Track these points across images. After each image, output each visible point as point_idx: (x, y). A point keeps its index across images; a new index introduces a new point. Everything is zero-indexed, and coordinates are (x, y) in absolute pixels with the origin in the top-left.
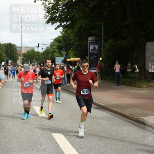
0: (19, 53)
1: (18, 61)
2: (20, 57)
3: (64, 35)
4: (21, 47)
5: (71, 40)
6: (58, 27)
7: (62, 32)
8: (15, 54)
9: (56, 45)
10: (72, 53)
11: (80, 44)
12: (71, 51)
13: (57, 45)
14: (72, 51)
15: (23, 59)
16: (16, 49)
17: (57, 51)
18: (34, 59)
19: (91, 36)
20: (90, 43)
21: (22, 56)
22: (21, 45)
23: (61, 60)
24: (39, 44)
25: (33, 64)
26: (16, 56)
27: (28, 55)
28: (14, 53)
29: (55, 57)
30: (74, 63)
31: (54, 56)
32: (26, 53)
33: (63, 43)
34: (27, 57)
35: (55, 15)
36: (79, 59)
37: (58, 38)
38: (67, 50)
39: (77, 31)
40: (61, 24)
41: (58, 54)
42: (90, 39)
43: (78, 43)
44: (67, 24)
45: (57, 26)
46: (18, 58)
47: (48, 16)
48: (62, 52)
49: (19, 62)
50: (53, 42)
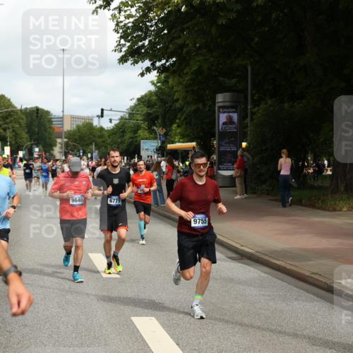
0: (56, 130)
1: (54, 148)
2: (59, 140)
3: (159, 88)
4: (62, 118)
5: (177, 100)
6: (148, 70)
7: (155, 82)
8: (50, 133)
9: (142, 111)
10: (178, 131)
11: (196, 111)
12: (175, 125)
13: (145, 112)
14: (179, 126)
15: (67, 145)
16: (50, 121)
17: (144, 125)
18: (91, 144)
19: (221, 93)
20: (220, 107)
21: (66, 138)
22: (63, 112)
23: (152, 148)
24: (102, 110)
25: (89, 155)
26: (50, 138)
27: (78, 134)
28: (46, 131)
29: (139, 139)
30: (183, 155)
31: (136, 137)
32: (74, 131)
33: (159, 108)
34: (75, 141)
35: (140, 44)
36: (194, 144)
37: (146, 95)
38: (167, 124)
39: (191, 79)
40: (153, 64)
41: (146, 134)
42: (220, 98)
43: (193, 108)
44: (168, 64)
45: (144, 69)
46: (56, 142)
47: (124, 45)
48: (155, 128)
49: (57, 152)
50: (136, 106)
